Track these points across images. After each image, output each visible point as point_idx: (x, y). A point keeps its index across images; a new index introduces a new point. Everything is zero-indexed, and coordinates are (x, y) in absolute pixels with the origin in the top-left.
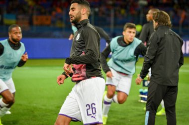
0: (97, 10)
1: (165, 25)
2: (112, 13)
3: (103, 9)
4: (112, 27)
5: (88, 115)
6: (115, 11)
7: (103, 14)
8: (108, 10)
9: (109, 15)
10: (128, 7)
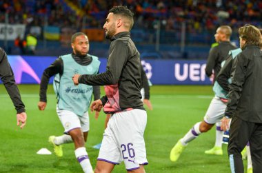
0: (164, 22)
1: (255, 44)
2: (184, 27)
3: (172, 21)
4: (183, 45)
5: (125, 158)
6: (187, 24)
7: (172, 28)
8: (178, 23)
9: (179, 30)
10: (204, 20)
